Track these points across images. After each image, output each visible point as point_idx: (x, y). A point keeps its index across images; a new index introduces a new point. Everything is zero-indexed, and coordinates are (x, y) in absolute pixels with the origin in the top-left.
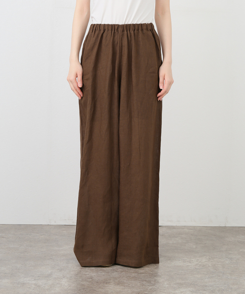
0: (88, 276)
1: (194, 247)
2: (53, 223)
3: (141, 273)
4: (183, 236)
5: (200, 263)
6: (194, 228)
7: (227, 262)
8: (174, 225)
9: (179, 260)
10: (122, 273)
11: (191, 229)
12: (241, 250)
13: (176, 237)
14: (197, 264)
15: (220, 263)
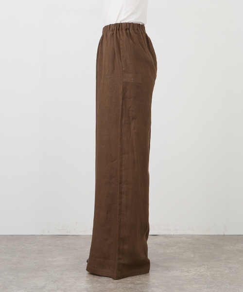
0: (83, 287)
1: (192, 256)
2: (46, 233)
3: (138, 284)
4: (180, 245)
5: (198, 273)
6: (192, 236)
7: (226, 272)
8: (172, 233)
9: (177, 270)
10: (118, 284)
11: (189, 238)
12: (240, 259)
13: (174, 246)
14: (195, 274)
15: (219, 273)
